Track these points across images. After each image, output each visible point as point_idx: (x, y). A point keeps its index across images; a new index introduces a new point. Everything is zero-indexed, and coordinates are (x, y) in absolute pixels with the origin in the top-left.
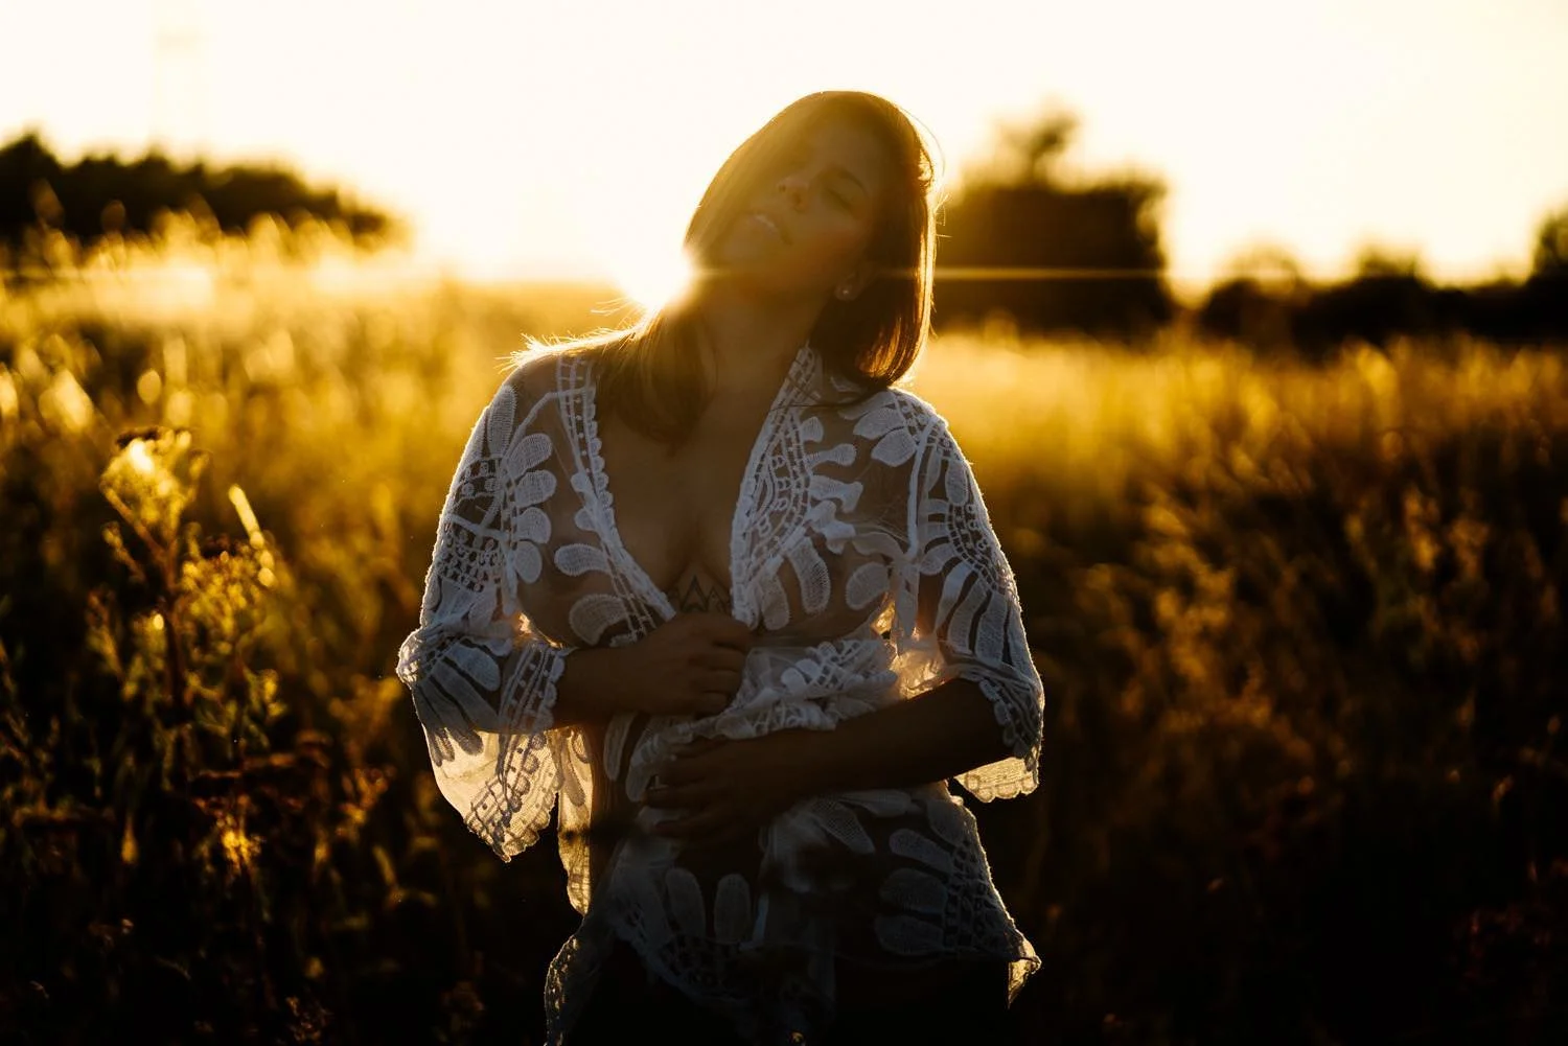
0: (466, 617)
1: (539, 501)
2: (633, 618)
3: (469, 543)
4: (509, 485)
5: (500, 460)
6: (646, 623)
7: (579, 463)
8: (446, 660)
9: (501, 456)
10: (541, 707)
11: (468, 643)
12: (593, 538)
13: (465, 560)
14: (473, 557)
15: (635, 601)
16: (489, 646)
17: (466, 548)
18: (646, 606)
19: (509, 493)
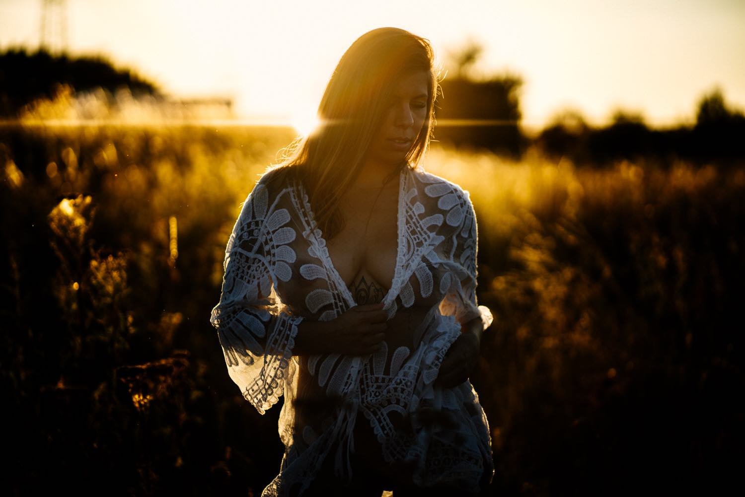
0: (245, 297)
1: (288, 242)
2: (336, 303)
3: (247, 261)
4: (268, 233)
5: (262, 221)
6: (341, 306)
7: (304, 223)
8: (237, 320)
9: (263, 219)
10: (287, 348)
11: (247, 312)
12: (318, 262)
13: (246, 269)
14: (249, 267)
15: (338, 294)
16: (259, 315)
17: (246, 263)
18: (342, 298)
19: (269, 238)
